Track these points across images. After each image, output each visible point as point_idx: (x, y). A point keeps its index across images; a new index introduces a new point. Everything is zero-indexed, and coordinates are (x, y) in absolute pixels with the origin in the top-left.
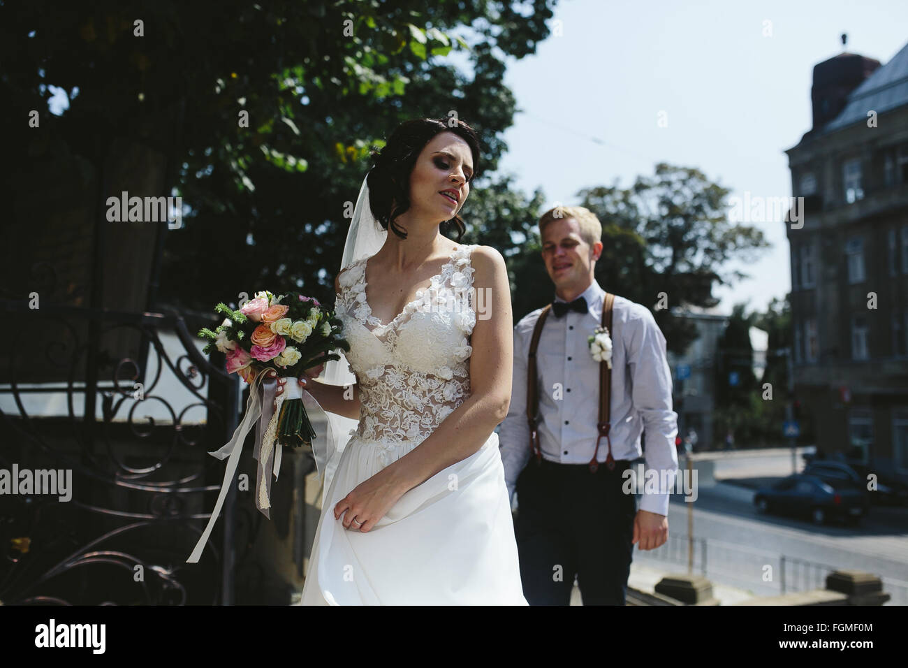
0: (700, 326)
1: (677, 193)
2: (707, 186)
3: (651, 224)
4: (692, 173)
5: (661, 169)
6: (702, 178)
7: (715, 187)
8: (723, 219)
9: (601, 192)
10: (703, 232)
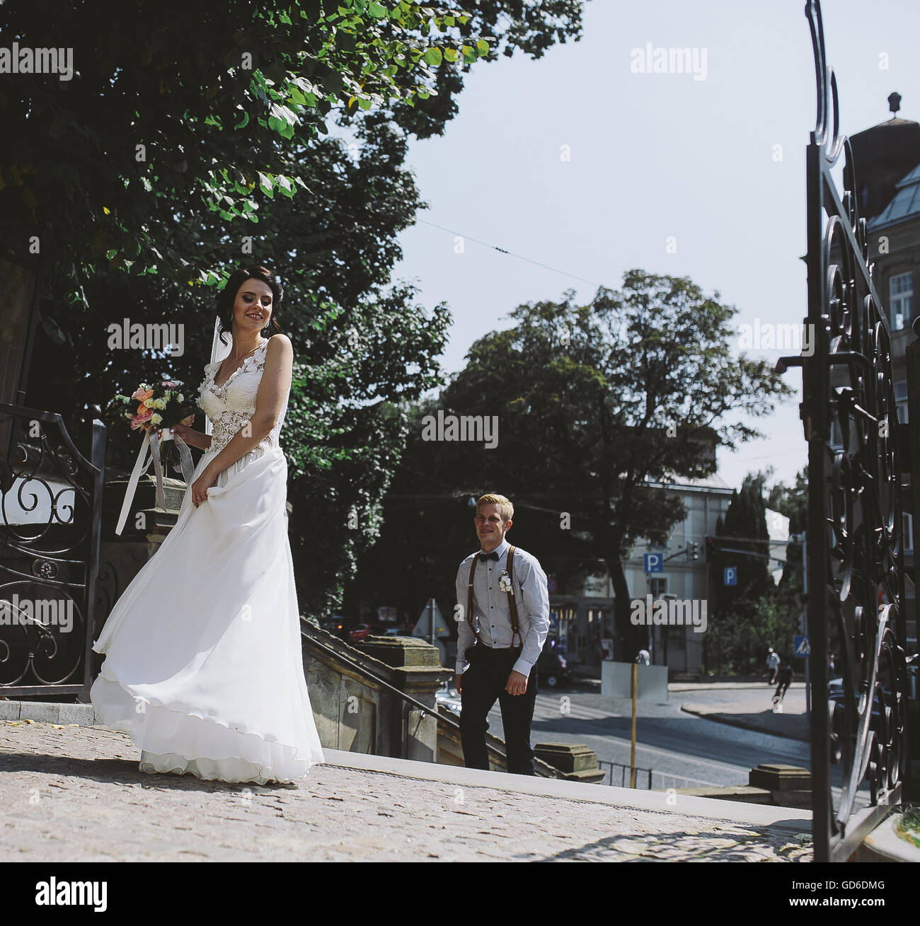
0: (687, 502)
1: (657, 311)
2: (700, 303)
3: (619, 356)
4: (678, 286)
5: (633, 279)
6: (694, 291)
7: (711, 304)
8: (722, 351)
9: (548, 311)
10: (692, 370)
